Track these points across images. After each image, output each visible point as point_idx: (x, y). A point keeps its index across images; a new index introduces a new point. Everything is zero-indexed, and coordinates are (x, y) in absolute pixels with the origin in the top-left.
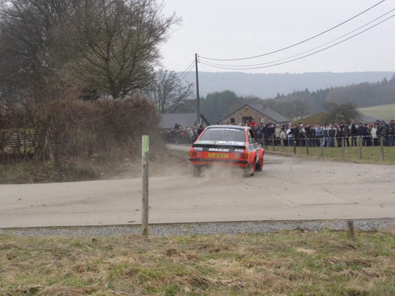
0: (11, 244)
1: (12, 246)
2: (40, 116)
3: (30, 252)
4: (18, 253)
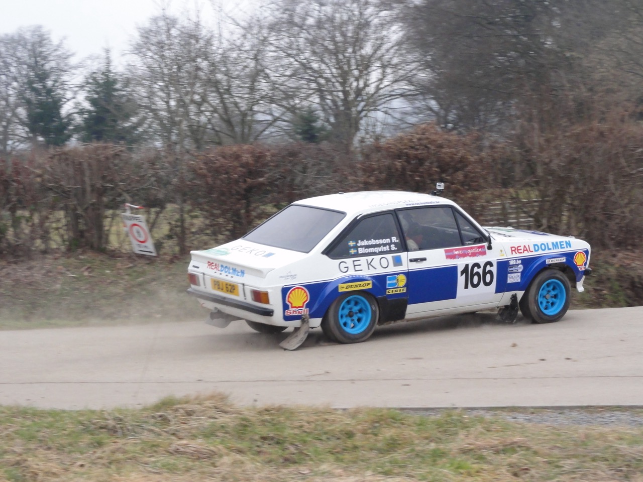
0: (516, 442)
1: (519, 447)
2: (551, 161)
3: (559, 461)
4: (532, 463)
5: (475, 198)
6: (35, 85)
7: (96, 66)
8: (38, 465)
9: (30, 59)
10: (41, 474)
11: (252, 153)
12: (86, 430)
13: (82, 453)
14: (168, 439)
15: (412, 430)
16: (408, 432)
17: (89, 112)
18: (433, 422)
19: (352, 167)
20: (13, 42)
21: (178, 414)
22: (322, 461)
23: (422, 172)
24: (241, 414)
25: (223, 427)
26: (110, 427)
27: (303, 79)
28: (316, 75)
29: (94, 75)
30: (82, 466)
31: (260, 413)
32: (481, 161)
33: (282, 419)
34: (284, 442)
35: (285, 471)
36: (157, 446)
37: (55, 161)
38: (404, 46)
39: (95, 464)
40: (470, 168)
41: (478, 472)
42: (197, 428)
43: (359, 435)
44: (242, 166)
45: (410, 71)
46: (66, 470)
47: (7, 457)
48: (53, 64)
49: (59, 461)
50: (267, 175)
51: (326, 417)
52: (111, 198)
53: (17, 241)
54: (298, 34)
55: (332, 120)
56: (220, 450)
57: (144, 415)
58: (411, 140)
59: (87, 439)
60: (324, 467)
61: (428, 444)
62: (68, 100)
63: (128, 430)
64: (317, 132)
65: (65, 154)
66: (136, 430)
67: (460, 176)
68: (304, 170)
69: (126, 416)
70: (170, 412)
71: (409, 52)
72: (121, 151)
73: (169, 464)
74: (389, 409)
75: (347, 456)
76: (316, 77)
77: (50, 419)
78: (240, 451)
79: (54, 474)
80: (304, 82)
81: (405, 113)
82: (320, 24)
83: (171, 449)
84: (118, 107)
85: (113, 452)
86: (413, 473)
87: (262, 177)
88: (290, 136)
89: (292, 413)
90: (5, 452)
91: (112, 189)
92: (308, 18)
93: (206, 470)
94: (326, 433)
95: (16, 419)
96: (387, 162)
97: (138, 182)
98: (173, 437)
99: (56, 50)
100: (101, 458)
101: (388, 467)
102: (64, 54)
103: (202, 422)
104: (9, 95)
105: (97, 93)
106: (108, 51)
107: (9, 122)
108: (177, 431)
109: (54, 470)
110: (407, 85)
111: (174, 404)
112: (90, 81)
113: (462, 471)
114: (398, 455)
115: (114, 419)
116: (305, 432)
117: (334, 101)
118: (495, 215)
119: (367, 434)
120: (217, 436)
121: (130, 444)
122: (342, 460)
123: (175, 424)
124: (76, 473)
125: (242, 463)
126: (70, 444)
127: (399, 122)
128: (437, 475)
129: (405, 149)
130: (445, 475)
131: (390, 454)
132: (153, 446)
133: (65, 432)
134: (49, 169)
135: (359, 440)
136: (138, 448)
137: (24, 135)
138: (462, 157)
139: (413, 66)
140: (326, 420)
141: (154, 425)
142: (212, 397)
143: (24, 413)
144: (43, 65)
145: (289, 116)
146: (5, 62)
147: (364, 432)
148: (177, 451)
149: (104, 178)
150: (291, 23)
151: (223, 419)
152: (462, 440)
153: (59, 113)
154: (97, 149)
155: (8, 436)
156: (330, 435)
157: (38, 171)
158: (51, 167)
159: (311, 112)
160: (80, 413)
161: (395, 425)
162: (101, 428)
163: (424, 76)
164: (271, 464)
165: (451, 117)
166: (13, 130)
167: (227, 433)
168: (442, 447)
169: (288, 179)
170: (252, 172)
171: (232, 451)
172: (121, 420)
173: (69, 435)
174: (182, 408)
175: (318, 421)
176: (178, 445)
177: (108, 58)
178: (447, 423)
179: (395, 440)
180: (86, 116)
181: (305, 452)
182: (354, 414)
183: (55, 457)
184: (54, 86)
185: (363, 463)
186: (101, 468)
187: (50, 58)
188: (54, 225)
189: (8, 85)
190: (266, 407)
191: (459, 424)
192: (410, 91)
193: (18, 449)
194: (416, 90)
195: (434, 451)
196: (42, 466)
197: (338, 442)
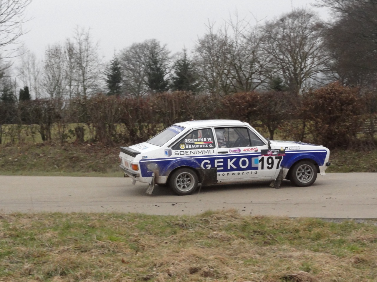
5: (358, 118)
6: (152, 67)
7: (180, 58)
8: (145, 242)
9: (150, 54)
10: (146, 247)
11: (251, 96)
12: (169, 225)
13: (166, 237)
14: (208, 231)
15: (328, 229)
16: (326, 230)
17: (176, 78)
18: (339, 226)
19: (299, 103)
20: (143, 47)
21: (213, 219)
22: (283, 244)
23: (332, 105)
24: (244, 219)
25: (235, 225)
26: (180, 224)
27: (275, 63)
28: (282, 62)
29: (179, 62)
30: (166, 243)
31: (253, 219)
32: (361, 100)
33: (264, 222)
34: (265, 233)
35: (265, 248)
36: (203, 234)
37: (159, 99)
38: (323, 48)
39: (172, 242)
40: (355, 103)
41: (362, 251)
42: (223, 226)
43: (302, 231)
44: (246, 102)
45: (326, 60)
46: (159, 245)
47: (131, 238)
48: (160, 57)
49: (155, 240)
50: (258, 107)
51: (285, 222)
52: (185, 117)
53: (141, 136)
54: (273, 42)
55: (289, 82)
56: (233, 237)
57: (197, 219)
58: (327, 90)
59: (169, 230)
60: (284, 247)
61: (336, 237)
62: (167, 73)
63: (189, 226)
64: (282, 88)
65: (164, 96)
66: (192, 226)
67: (350, 107)
68: (276, 105)
69: (188, 219)
70: (209, 217)
71: (325, 51)
72: (190, 95)
73: (208, 243)
74: (317, 218)
75: (296, 242)
76: (281, 63)
77: (152, 220)
78: (243, 238)
79: (153, 247)
80: (276, 65)
81: (323, 79)
82: (284, 38)
83: (210, 236)
84: (190, 76)
85: (181, 237)
86: (329, 251)
87: (255, 107)
88: (269, 89)
89: (269, 219)
90: (130, 235)
91: (185, 112)
92: (278, 35)
93: (226, 247)
94: (285, 230)
95: (136, 219)
96: (315, 101)
97: (198, 109)
98: (210, 230)
99: (162, 50)
100: (176, 239)
101: (316, 247)
102: (165, 52)
103: (224, 223)
104: (140, 71)
105: (180, 70)
106: (185, 50)
107: (140, 83)
108: (213, 227)
109: (153, 245)
110: (324, 66)
111: (211, 214)
112: (177, 64)
113: (354, 250)
114: (322, 242)
115: (182, 221)
116: (275, 229)
117: (289, 74)
118: (368, 126)
119: (306, 231)
120: (232, 230)
121: (190, 232)
122: (293, 244)
123: (212, 223)
124: (163, 246)
125: (244, 243)
126: (161, 232)
127: (320, 84)
128: (341, 252)
129: (324, 94)
130: (345, 253)
131: (317, 241)
132: (201, 234)
133: (159, 226)
134: (157, 103)
135: (301, 233)
136: (194, 235)
137: (147, 89)
138: (352, 98)
139: (327, 57)
140: (286, 223)
141: (200, 224)
142: (230, 211)
143: (140, 216)
144: (156, 57)
145: (268, 80)
146: (139, 56)
147: (304, 230)
148: (212, 237)
149: (181, 107)
150: (270, 37)
151: (235, 222)
152: (354, 235)
153: (163, 79)
154: (179, 94)
155: (131, 227)
156: (288, 231)
157: (151, 104)
158: (157, 102)
159: (279, 78)
160: (166, 217)
161: (319, 227)
162: (176, 225)
163: (332, 62)
164: (259, 244)
165: (345, 81)
166: (142, 87)
167: (237, 228)
168: (343, 238)
169: (268, 108)
170: (251, 104)
171: (239, 237)
172: (186, 221)
173: (161, 228)
174: (216, 216)
175: (281, 223)
176: (214, 234)
177: (185, 54)
178: (346, 226)
179: (319, 234)
180: (175, 80)
181: (275, 239)
182: (299, 221)
183: (153, 238)
184: (160, 66)
185: (304, 245)
186: (175, 244)
187: (159, 54)
188: (158, 129)
189: (140, 67)
190: (256, 216)
191: (352, 227)
192: (325, 69)
193: (135, 234)
194: (328, 68)
195: (340, 240)
196: (147, 242)
197: (292, 234)
